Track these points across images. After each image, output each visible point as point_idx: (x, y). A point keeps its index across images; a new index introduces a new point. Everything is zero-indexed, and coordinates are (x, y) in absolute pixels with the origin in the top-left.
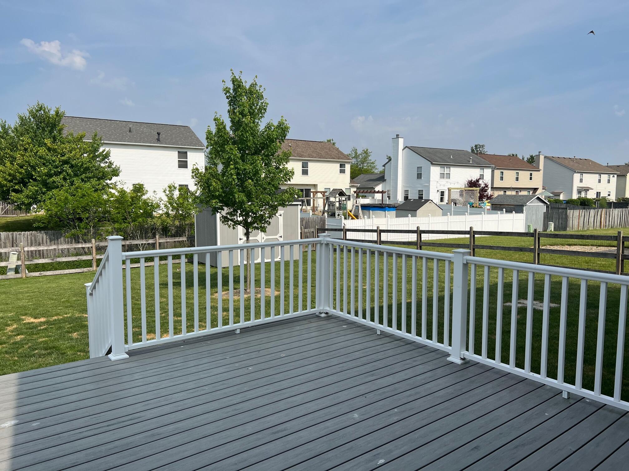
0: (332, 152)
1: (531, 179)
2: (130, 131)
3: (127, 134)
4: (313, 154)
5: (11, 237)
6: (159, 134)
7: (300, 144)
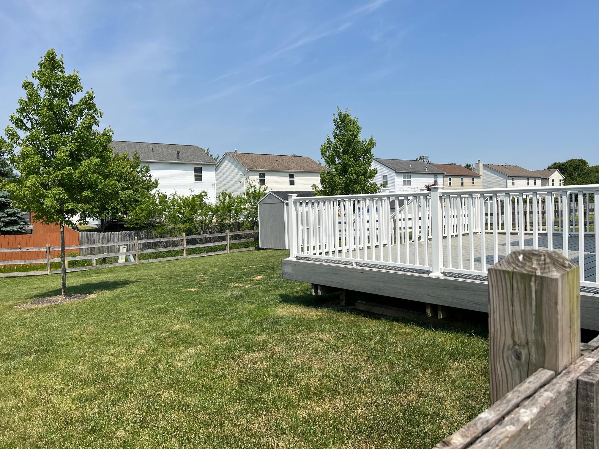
0: (312, 164)
1: (473, 183)
2: (152, 151)
3: (151, 154)
4: (297, 167)
5: (107, 236)
6: (178, 153)
7: (285, 158)
